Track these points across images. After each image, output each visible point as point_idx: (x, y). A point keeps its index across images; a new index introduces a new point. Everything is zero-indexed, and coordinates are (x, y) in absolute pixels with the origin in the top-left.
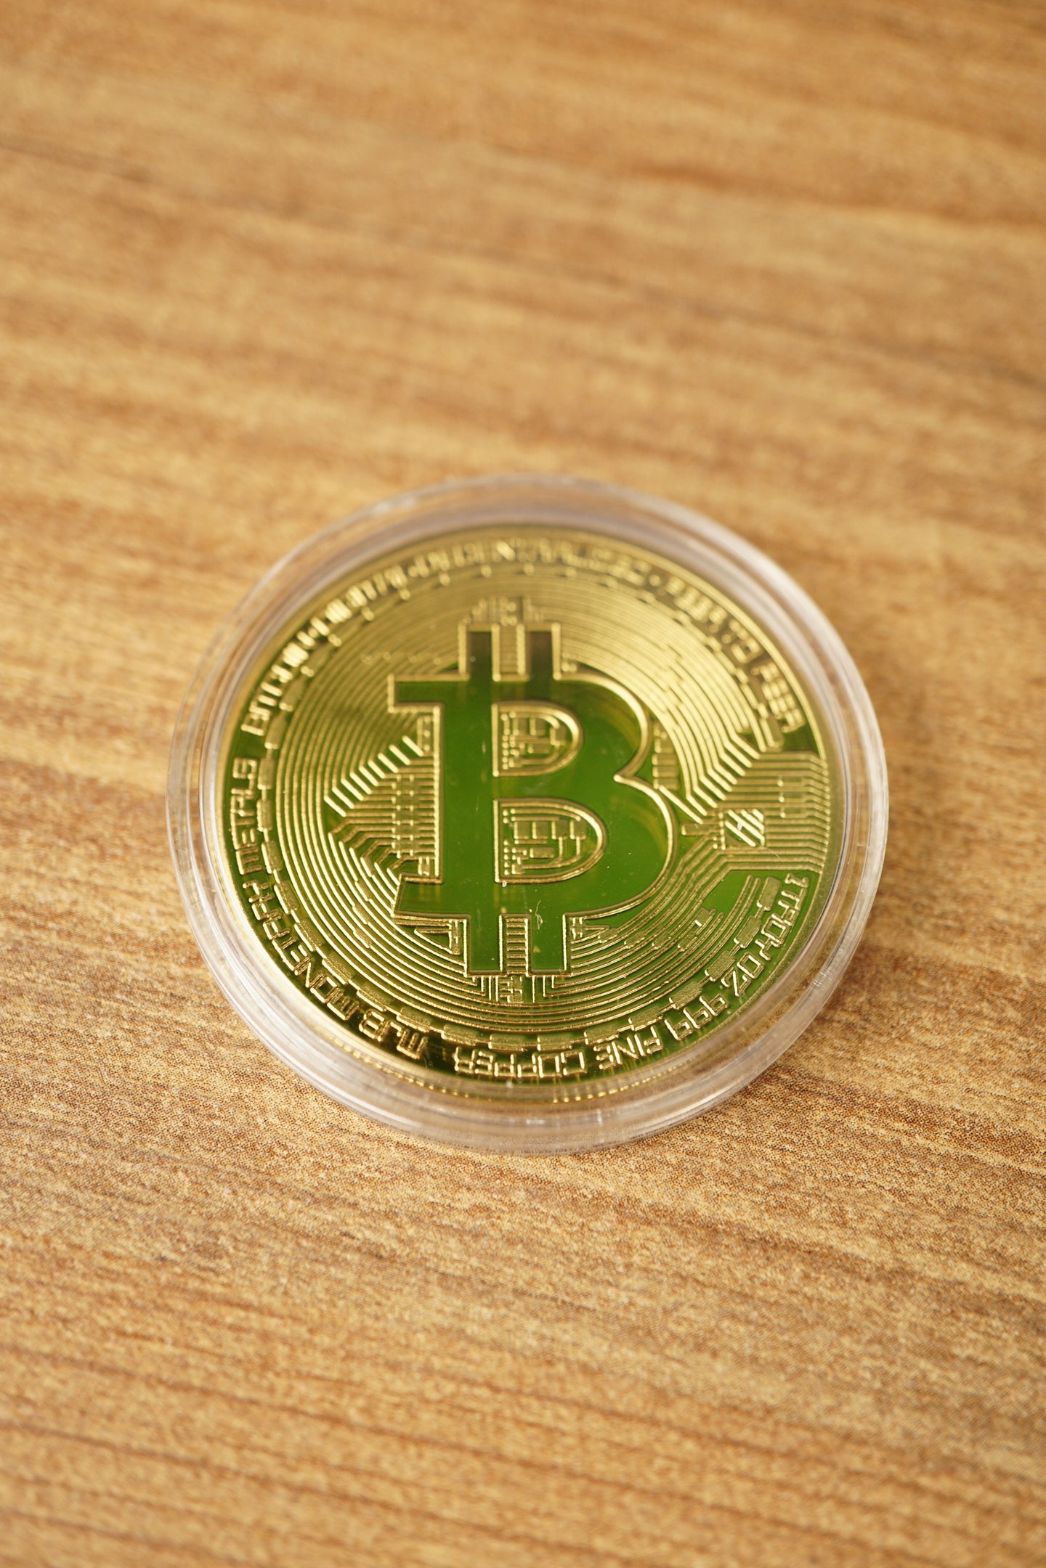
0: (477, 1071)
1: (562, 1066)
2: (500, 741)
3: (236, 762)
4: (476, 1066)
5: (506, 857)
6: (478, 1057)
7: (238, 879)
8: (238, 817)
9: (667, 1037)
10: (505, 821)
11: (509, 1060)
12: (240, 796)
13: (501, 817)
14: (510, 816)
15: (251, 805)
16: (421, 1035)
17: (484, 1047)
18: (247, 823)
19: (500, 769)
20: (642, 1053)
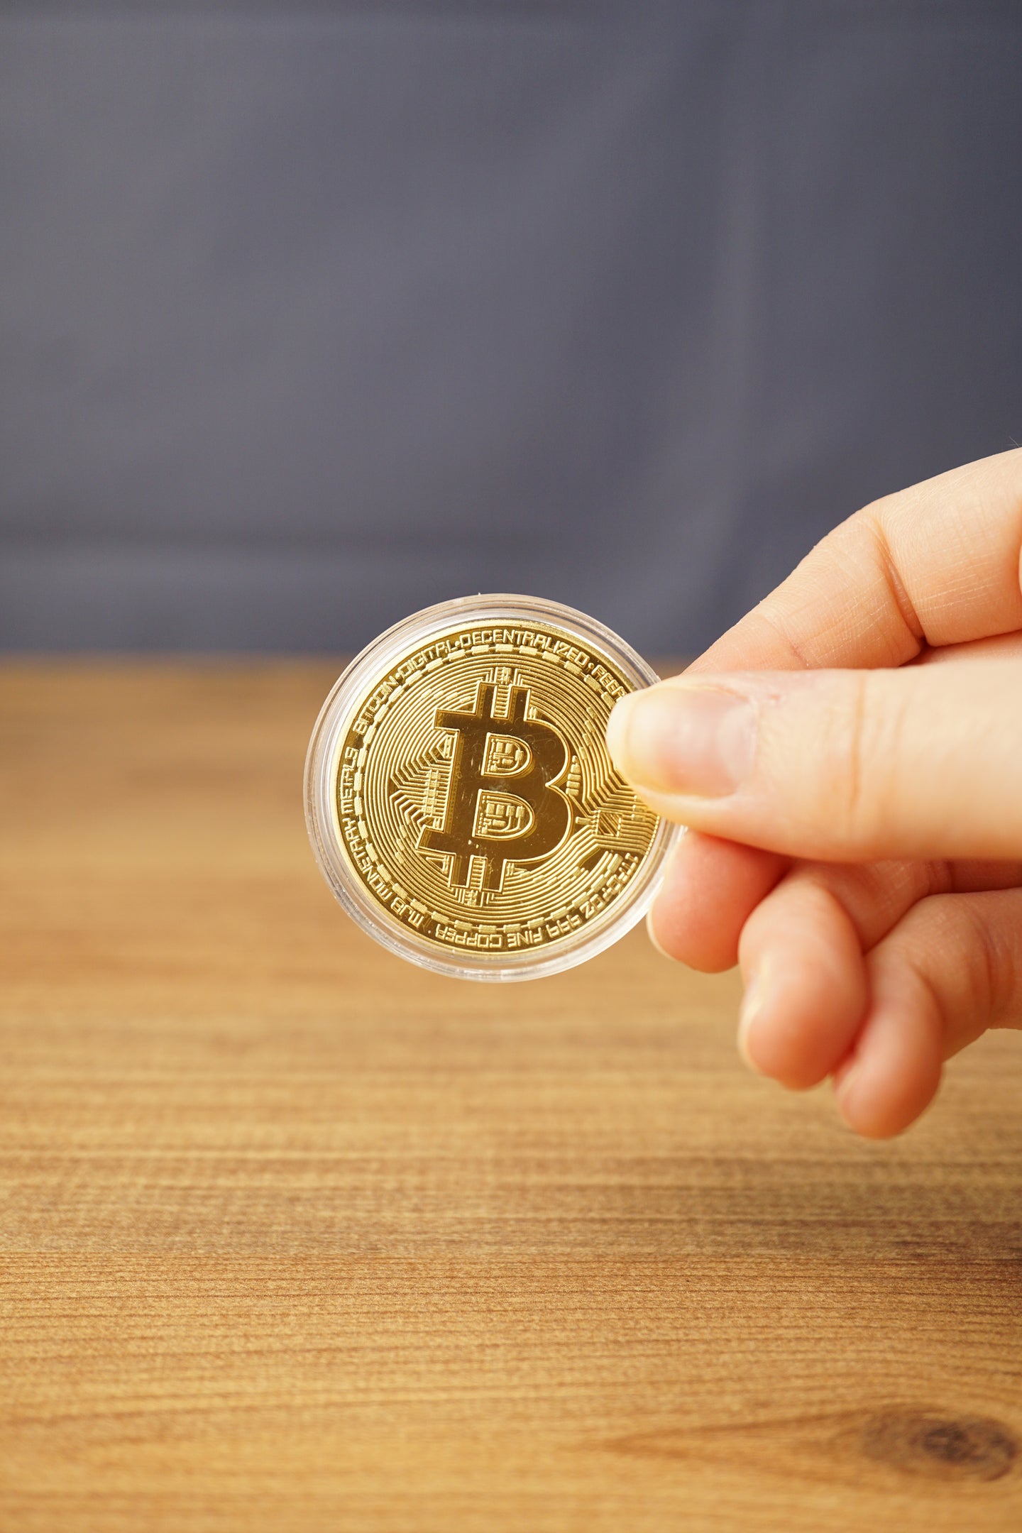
0: (447, 938)
1: (490, 942)
2: (488, 754)
3: (348, 748)
4: (447, 936)
5: (480, 823)
6: (448, 931)
7: (340, 816)
8: (345, 781)
9: (546, 935)
10: (483, 801)
11: (463, 935)
12: (347, 769)
13: (481, 799)
14: (486, 799)
15: (352, 775)
16: (422, 914)
17: (452, 926)
18: (349, 784)
19: (486, 770)
20: (531, 942)
